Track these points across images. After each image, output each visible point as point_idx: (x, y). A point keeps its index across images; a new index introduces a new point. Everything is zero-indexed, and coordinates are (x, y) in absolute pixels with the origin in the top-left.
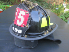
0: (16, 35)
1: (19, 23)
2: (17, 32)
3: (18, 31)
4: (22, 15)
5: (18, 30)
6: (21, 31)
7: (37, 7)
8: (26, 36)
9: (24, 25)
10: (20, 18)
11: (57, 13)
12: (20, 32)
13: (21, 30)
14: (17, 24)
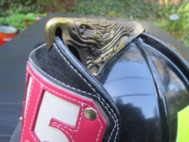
11: (175, 31)
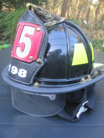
0: (14, 83)
1: (21, 54)
2: (17, 74)
3: (18, 71)
4: (27, 35)
5: (18, 69)
6: (25, 72)
7: (64, 24)
8: (36, 84)
9: (31, 57)
10: (23, 43)
12: (23, 73)
13: (25, 69)
14: (16, 56)
